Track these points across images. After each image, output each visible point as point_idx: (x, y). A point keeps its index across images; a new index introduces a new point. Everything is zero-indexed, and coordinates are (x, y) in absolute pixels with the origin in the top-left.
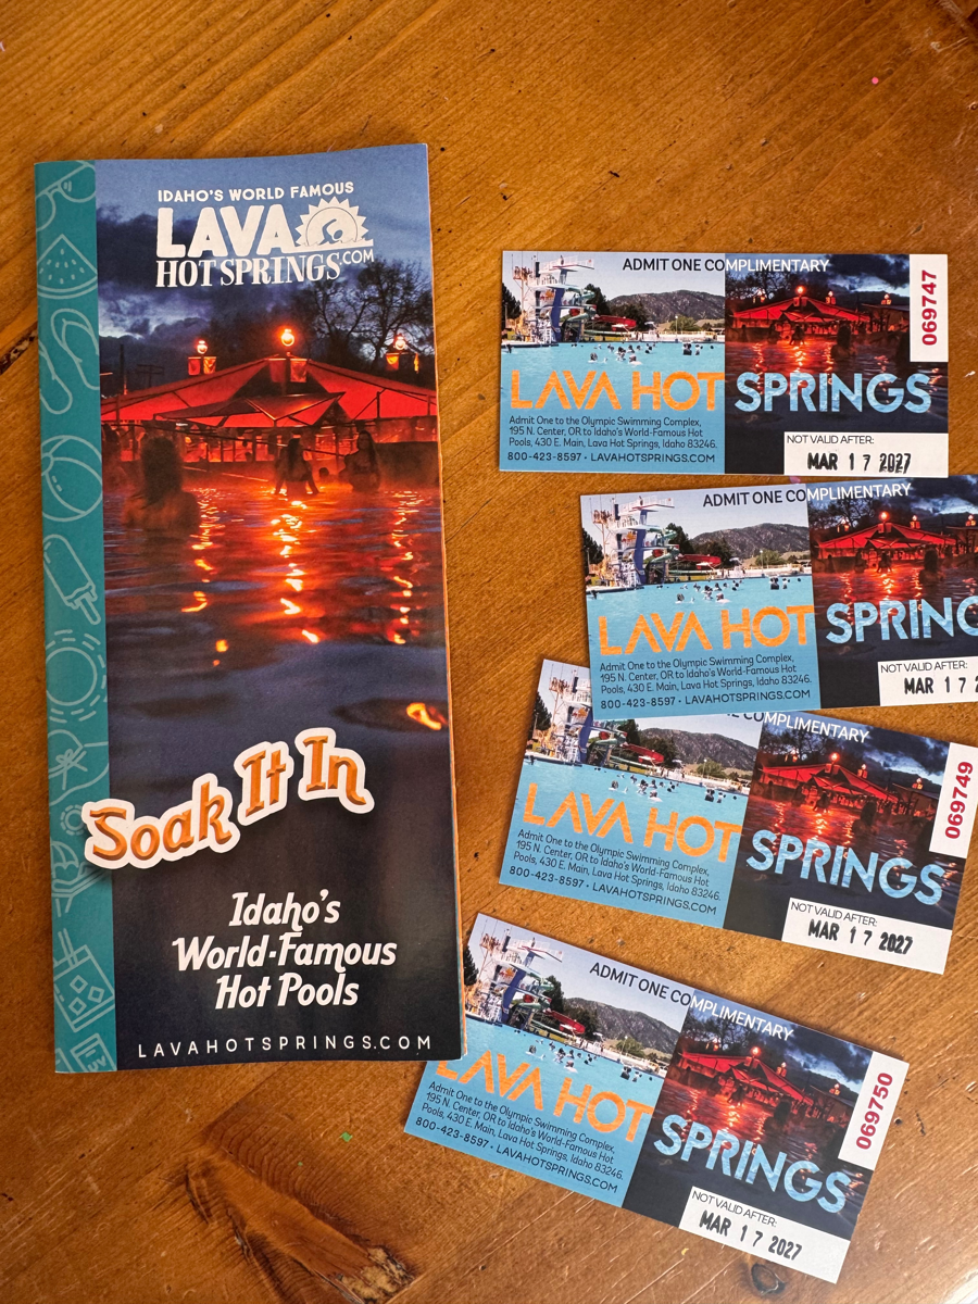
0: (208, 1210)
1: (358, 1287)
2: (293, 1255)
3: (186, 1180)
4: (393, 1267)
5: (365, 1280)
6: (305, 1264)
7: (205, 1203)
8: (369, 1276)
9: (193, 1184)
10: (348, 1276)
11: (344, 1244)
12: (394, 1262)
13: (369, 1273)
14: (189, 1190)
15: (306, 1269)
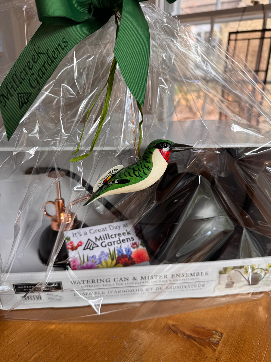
0: (177, 332)
1: (214, 339)
2: (198, 336)
3: (170, 328)
4: (218, 334)
5: (214, 338)
6: (201, 338)
7: (176, 331)
8: (214, 337)
9: (172, 328)
10: (211, 338)
11: (206, 332)
12: (217, 332)
13: (214, 336)
14: (171, 330)
15: (202, 339)
